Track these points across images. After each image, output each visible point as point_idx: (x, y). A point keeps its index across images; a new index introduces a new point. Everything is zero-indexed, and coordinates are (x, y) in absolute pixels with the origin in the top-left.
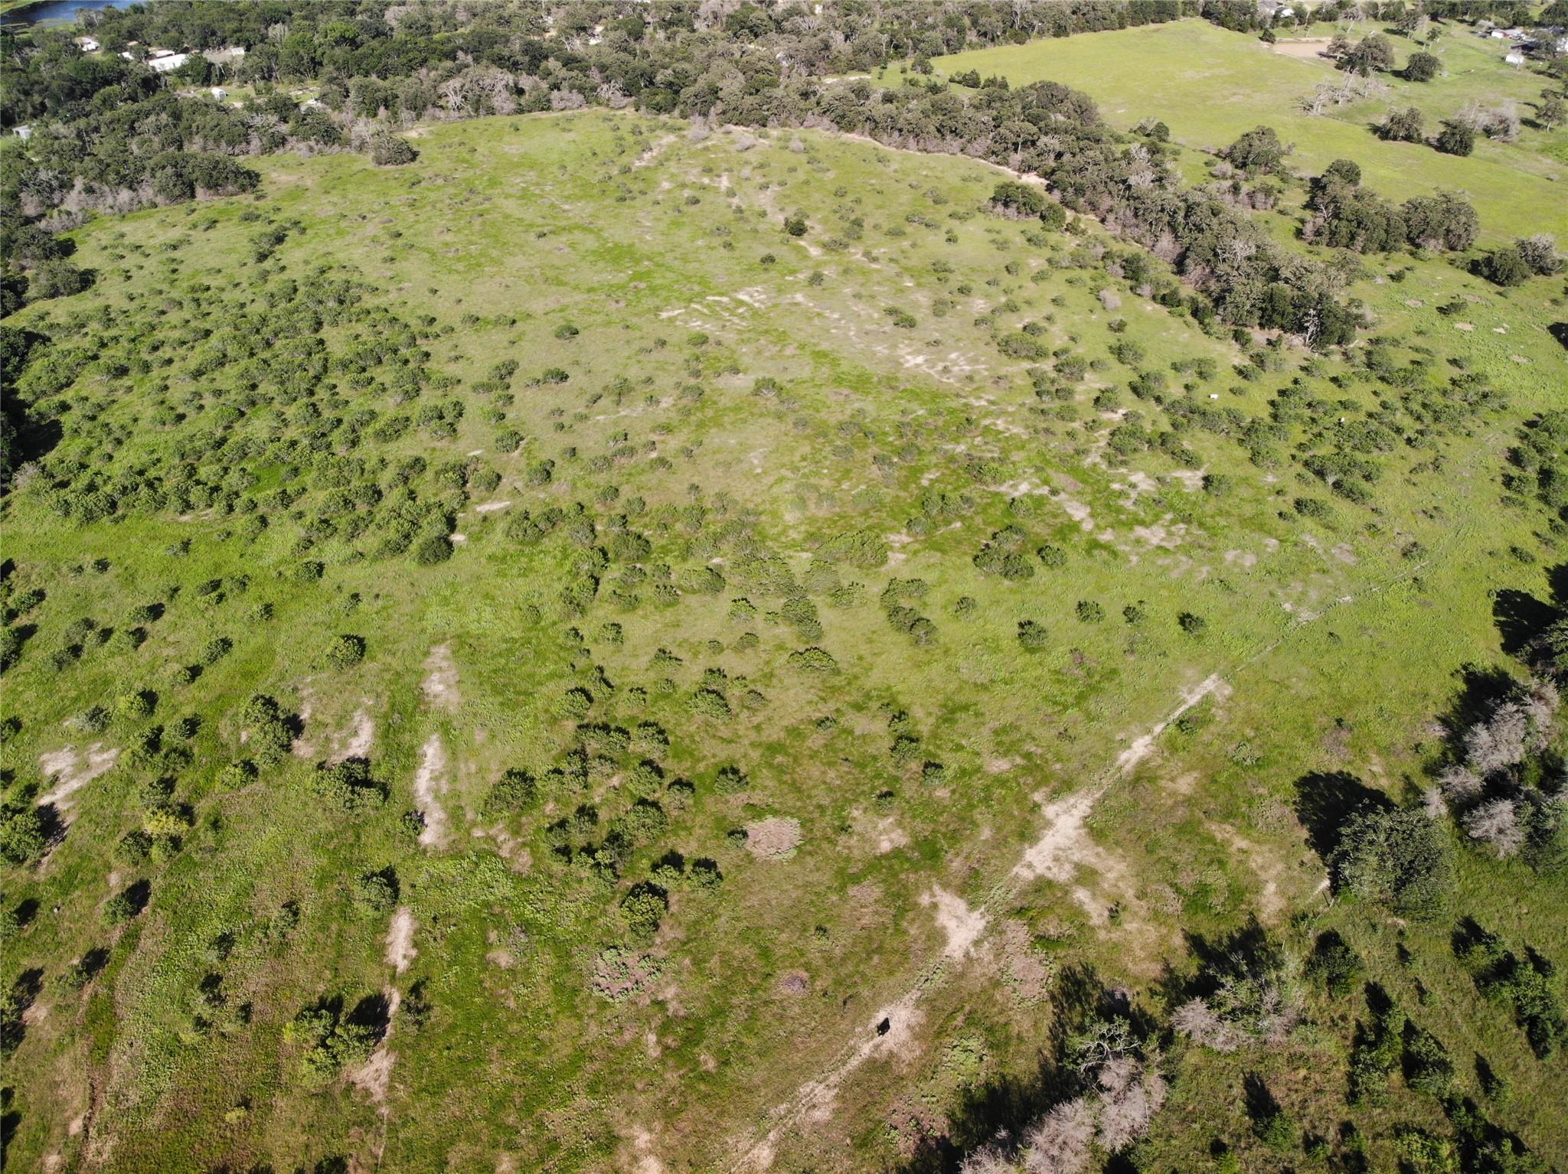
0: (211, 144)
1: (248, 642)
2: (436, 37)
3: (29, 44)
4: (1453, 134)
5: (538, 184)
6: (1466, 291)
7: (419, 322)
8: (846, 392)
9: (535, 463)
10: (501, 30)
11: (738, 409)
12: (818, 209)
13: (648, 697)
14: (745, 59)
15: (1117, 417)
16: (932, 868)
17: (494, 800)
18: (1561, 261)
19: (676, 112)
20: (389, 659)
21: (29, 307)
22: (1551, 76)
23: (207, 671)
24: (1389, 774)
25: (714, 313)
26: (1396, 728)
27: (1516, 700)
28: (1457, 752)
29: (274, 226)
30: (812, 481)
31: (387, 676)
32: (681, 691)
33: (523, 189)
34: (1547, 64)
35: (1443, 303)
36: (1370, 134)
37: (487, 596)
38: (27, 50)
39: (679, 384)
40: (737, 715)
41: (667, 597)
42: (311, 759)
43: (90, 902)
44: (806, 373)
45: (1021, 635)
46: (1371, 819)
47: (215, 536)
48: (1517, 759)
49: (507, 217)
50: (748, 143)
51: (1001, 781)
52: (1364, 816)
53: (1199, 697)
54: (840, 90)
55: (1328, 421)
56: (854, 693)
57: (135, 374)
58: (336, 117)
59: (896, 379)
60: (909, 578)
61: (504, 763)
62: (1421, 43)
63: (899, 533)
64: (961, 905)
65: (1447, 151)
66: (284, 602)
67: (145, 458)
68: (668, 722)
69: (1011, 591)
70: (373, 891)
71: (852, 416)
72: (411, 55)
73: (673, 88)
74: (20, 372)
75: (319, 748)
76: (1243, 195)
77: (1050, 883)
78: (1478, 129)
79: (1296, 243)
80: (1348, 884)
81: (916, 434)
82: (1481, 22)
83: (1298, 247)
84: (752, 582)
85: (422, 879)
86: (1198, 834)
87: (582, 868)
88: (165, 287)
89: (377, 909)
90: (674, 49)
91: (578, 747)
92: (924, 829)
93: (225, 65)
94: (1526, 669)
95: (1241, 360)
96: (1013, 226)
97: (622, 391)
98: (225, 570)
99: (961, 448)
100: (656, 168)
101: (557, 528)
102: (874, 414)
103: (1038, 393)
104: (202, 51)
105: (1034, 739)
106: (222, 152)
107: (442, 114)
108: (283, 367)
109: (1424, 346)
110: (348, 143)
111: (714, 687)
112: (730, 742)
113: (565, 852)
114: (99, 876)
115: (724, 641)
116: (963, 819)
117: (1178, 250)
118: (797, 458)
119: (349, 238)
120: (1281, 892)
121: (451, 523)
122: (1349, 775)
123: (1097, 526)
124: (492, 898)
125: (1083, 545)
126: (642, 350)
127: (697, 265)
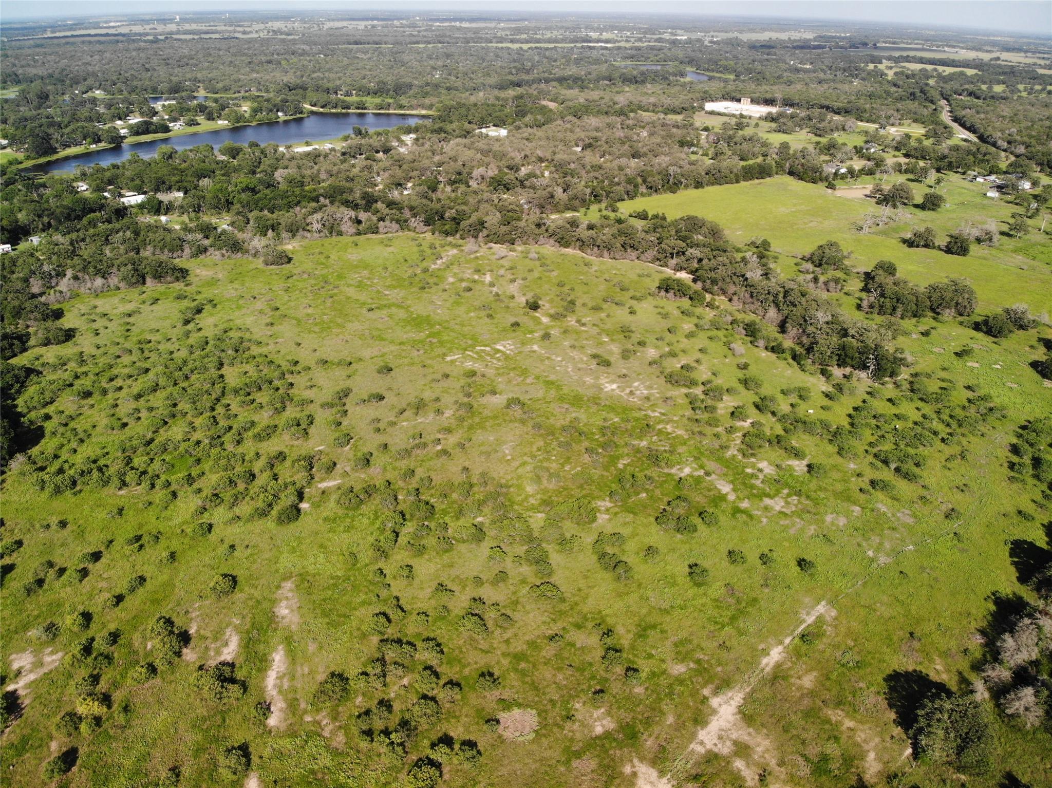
0: (158, 251)
1: (157, 577)
2: (307, 188)
3: (44, 186)
4: (956, 243)
5: (369, 278)
6: (973, 341)
7: (288, 363)
8: (566, 406)
9: (359, 454)
10: (348, 185)
11: (495, 417)
12: (547, 294)
13: (430, 619)
14: (501, 204)
15: (747, 424)
16: (633, 745)
17: (321, 692)
18: (1034, 321)
19: (458, 236)
20: (252, 591)
21: (30, 352)
22: (1017, 204)
23: (127, 599)
24: (948, 671)
25: (480, 357)
26: (950, 638)
27: (1030, 616)
28: (993, 654)
29: (196, 303)
30: (545, 464)
31: (251, 603)
32: (453, 614)
33: (360, 281)
34: (1014, 197)
35: (958, 350)
36: (901, 244)
37: (321, 546)
38: (42, 189)
39: (456, 402)
40: (493, 632)
41: (446, 546)
42: (194, 663)
43: (37, 761)
44: (540, 394)
45: (690, 574)
46: (937, 704)
47: (141, 505)
48: (1034, 658)
49: (349, 298)
50: (503, 255)
51: (681, 681)
52: (933, 702)
53: (814, 618)
54: (560, 223)
55: (887, 427)
56: (575, 615)
57: (96, 396)
58: (240, 236)
59: (599, 398)
60: (612, 532)
61: (328, 667)
62: (931, 187)
63: (604, 500)
64: (653, 773)
65: (952, 253)
66: (184, 551)
67: (99, 452)
68: (443, 637)
69: (683, 542)
70: (232, 761)
71: (571, 422)
72: (290, 199)
73: (456, 221)
74: (20, 393)
75: (201, 655)
76: (820, 284)
77: (716, 756)
78: (972, 239)
79: (858, 313)
80: (924, 751)
81: (613, 434)
82: (969, 172)
83: (859, 316)
84: (503, 535)
85: (267, 753)
86: (819, 718)
87: (380, 745)
88: (121, 340)
89: (235, 773)
90: (457, 198)
91: (379, 655)
92: (627, 717)
93: (170, 202)
94: (1035, 594)
95: (827, 388)
96: (672, 304)
97: (419, 406)
98: (145, 529)
99: (644, 443)
100: (445, 269)
101: (372, 498)
102: (586, 421)
103: (693, 409)
104: (155, 193)
105: (702, 649)
106: (164, 256)
107: (309, 235)
108: (196, 392)
109: (948, 377)
110: (247, 251)
111: (477, 612)
112: (487, 652)
113: (369, 733)
114: (43, 744)
115: (484, 577)
116: (654, 709)
117: (781, 318)
118: (535, 449)
119: (244, 311)
120: (878, 758)
121: (301, 496)
122: (921, 672)
123: (738, 497)
124: (316, 767)
125: (729, 510)
126: (434, 380)
127: (470, 328)
